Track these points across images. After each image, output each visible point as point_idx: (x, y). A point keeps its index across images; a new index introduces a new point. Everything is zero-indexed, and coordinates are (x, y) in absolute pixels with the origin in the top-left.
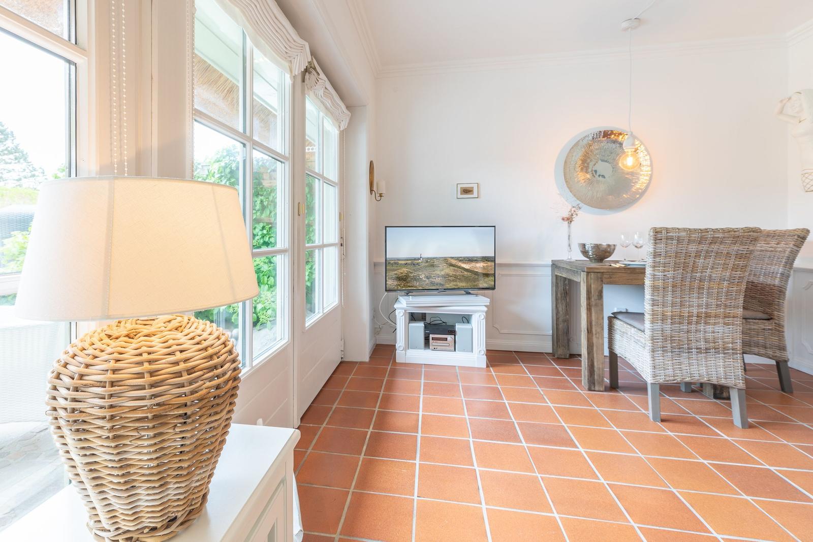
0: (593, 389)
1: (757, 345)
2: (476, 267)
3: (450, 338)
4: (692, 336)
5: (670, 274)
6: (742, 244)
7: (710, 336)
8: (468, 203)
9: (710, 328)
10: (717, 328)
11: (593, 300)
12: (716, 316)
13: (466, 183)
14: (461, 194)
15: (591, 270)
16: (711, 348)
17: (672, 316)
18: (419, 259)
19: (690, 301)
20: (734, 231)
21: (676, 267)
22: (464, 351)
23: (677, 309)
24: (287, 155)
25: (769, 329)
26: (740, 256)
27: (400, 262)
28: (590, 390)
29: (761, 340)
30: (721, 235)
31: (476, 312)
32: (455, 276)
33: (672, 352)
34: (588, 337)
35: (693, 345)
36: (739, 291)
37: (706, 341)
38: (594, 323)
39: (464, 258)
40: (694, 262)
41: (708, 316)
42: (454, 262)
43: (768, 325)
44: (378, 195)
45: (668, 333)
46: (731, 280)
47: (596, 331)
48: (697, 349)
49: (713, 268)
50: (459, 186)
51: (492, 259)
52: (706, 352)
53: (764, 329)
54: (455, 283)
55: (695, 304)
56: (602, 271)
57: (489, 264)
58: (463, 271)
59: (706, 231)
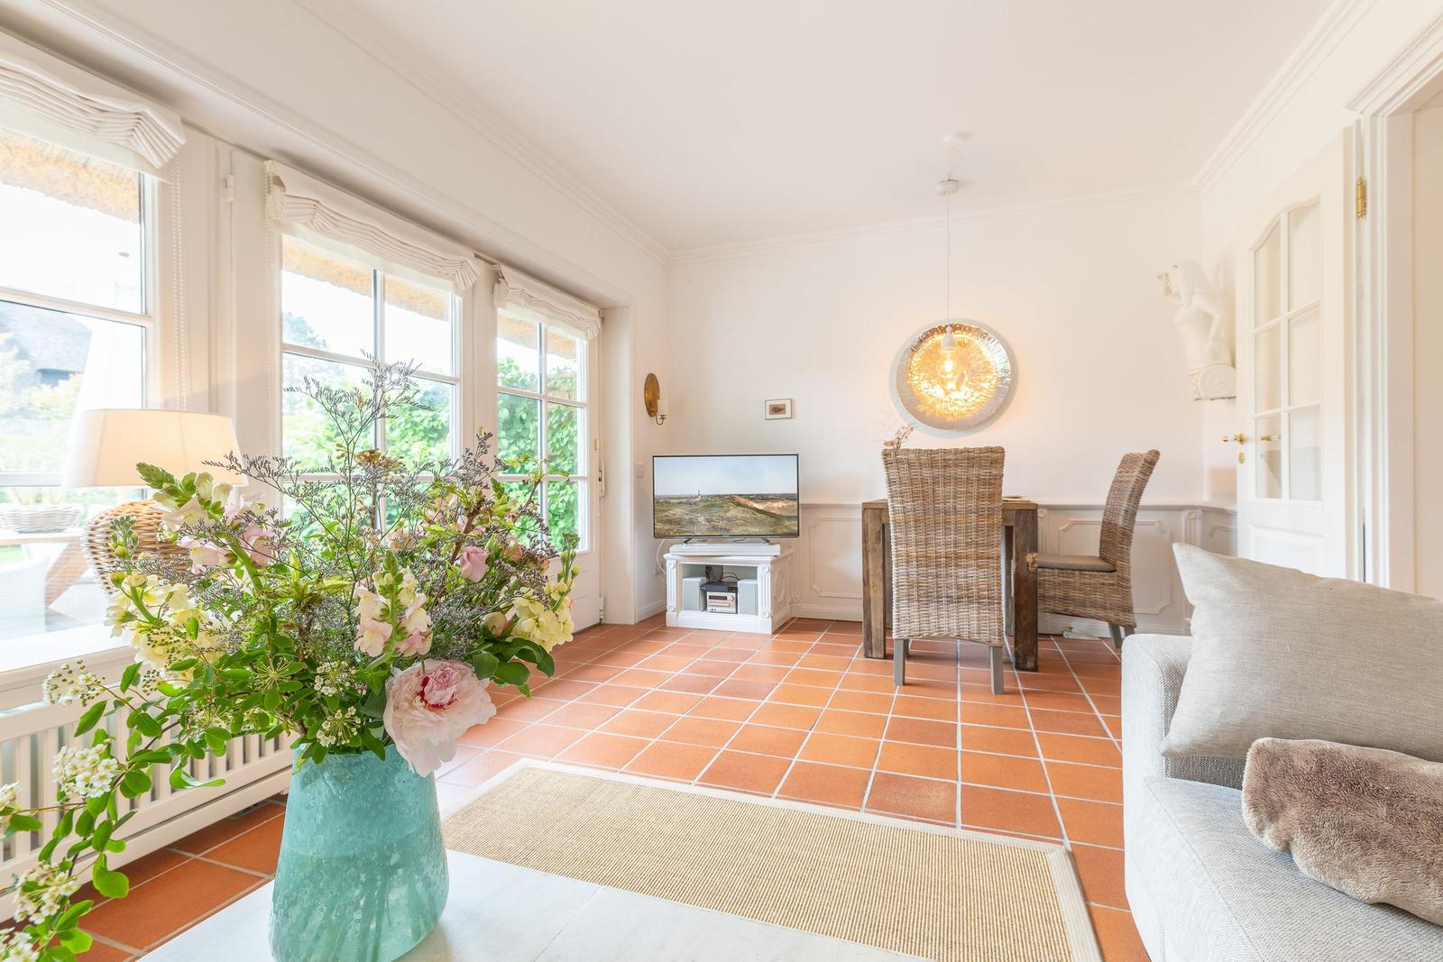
0: (870, 655)
1: (1094, 605)
2: (773, 508)
3: (730, 595)
4: (942, 581)
5: (909, 506)
6: (980, 466)
7: (962, 581)
8: (779, 423)
9: (961, 572)
10: (971, 572)
11: (870, 543)
12: (967, 557)
13: (778, 397)
14: (771, 414)
15: (867, 507)
16: (964, 597)
17: (917, 557)
18: (697, 497)
19: (936, 539)
20: (968, 451)
21: (914, 497)
22: (746, 612)
23: (922, 549)
24: (458, 377)
25: (1110, 584)
26: (982, 482)
27: (671, 501)
28: (866, 656)
29: (1098, 597)
30: (952, 457)
31: (759, 563)
32: (745, 520)
33: (919, 601)
34: (864, 589)
35: (943, 593)
36: (991, 526)
37: (958, 587)
38: (871, 573)
39: (757, 495)
40: (934, 491)
41: (957, 557)
42: (742, 500)
43: (1107, 578)
44: (659, 417)
45: (914, 578)
46: (978, 512)
47: (873, 582)
48: (948, 597)
49: (955, 497)
50: (768, 403)
51: (795, 498)
52: (938, 602)
53: (1103, 584)
54: (746, 528)
55: (942, 542)
56: (881, 507)
57: (791, 503)
58: (755, 513)
59: (937, 452)
